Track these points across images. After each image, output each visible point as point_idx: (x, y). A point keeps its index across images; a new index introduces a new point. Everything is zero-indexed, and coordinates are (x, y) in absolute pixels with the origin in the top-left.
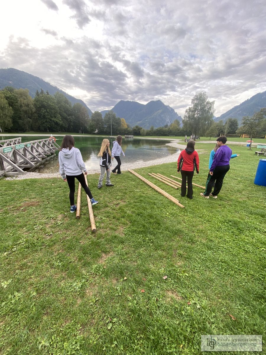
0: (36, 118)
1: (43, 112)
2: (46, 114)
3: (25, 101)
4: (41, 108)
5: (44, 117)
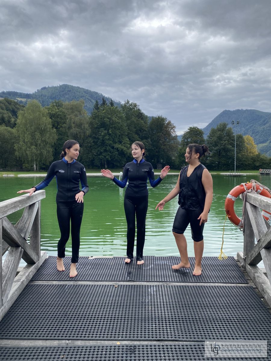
0: (89, 145)
1: (102, 134)
2: (107, 137)
3: (77, 119)
4: (99, 128)
5: (103, 143)
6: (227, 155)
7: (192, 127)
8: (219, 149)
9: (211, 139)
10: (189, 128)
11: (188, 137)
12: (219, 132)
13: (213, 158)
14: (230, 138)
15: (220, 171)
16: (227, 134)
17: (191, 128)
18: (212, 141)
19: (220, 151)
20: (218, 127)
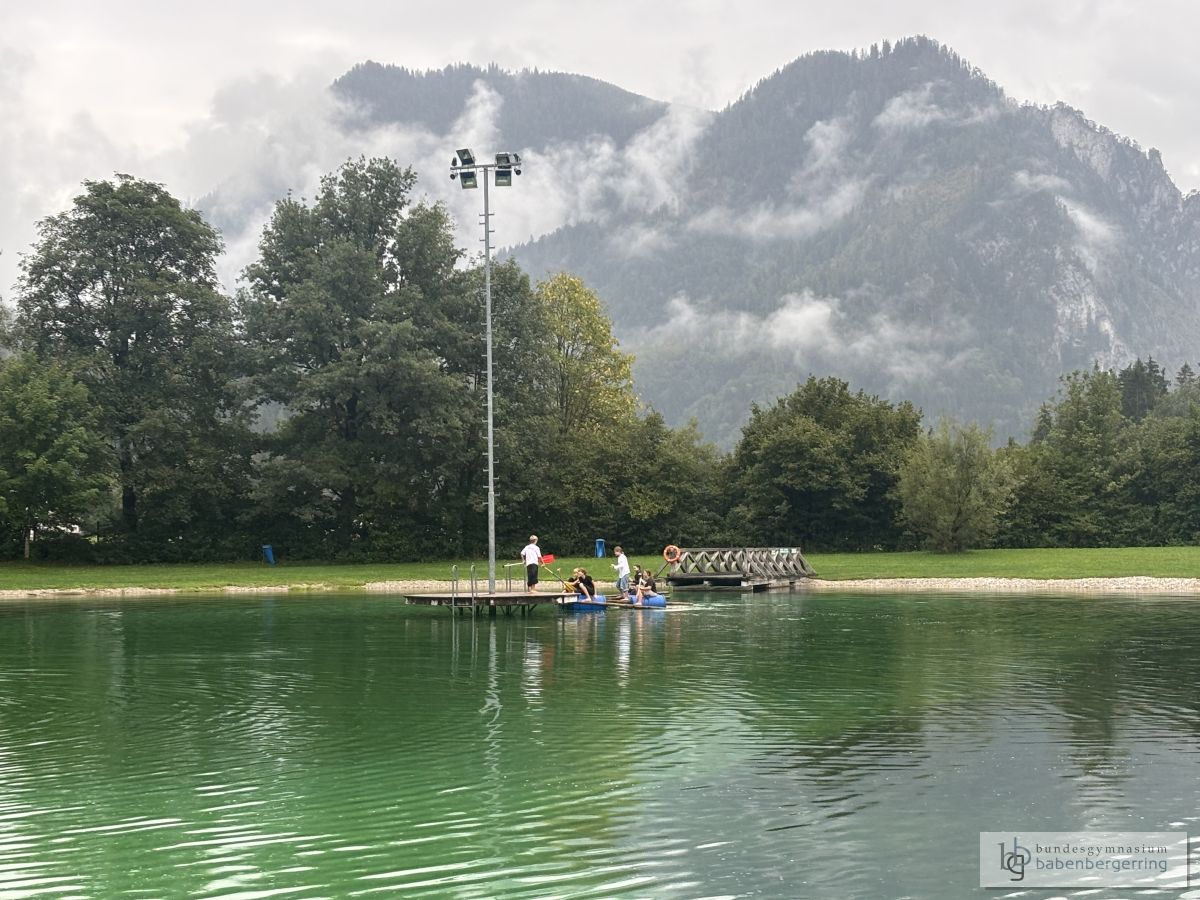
6: (414, 433)
7: (117, 184)
8: (345, 386)
9: (280, 294)
10: (86, 193)
11: (76, 274)
12: (345, 245)
13: (298, 456)
14: (432, 294)
15: (362, 562)
16: (410, 264)
17: (102, 190)
18: (290, 312)
19: (352, 403)
20: (330, 194)
